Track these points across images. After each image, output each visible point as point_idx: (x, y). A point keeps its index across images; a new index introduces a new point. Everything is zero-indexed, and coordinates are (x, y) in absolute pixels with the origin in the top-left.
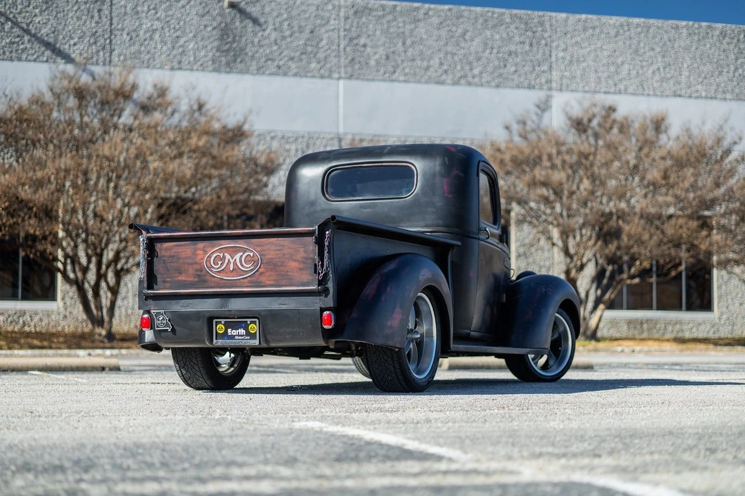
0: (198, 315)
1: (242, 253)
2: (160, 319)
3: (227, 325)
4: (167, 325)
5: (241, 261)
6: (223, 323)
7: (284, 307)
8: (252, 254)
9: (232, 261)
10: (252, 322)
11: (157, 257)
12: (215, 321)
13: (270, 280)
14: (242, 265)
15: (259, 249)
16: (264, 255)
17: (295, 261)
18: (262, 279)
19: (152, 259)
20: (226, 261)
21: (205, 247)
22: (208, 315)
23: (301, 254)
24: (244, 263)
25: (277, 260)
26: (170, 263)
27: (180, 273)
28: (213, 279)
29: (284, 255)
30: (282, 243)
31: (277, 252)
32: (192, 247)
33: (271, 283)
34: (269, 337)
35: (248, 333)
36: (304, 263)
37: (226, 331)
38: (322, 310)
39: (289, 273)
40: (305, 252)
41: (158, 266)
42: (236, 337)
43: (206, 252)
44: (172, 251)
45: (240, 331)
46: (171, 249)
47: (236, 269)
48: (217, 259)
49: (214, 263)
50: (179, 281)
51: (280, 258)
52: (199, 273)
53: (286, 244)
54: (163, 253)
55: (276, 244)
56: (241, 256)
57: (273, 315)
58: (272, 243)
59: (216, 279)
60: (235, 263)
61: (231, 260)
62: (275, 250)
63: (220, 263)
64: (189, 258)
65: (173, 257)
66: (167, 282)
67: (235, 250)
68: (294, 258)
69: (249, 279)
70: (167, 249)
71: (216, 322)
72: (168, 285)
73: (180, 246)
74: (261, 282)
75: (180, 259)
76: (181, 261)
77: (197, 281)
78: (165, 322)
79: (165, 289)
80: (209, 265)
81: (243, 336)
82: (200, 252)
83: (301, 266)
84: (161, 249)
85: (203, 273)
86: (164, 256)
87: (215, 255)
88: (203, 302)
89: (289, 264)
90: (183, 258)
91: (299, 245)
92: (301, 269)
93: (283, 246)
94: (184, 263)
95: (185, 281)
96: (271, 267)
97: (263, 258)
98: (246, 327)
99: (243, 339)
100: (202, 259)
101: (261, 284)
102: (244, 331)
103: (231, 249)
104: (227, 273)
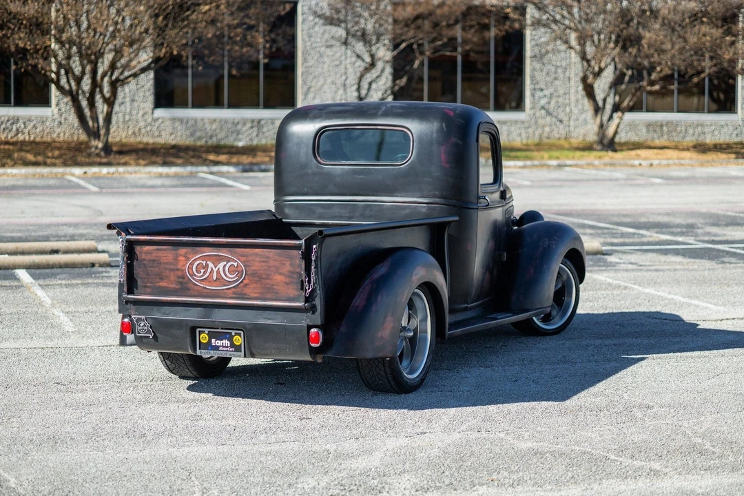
0: (179, 324)
1: (225, 263)
2: (141, 325)
3: (211, 335)
4: (148, 332)
5: (224, 270)
6: (206, 332)
7: (270, 322)
8: (236, 264)
9: (215, 270)
10: (236, 334)
11: (137, 260)
12: (198, 330)
13: (255, 293)
14: (226, 275)
15: (243, 259)
16: (249, 266)
17: (280, 274)
18: (246, 291)
19: (132, 262)
20: (209, 270)
21: (186, 253)
22: (191, 324)
23: (287, 267)
24: (227, 273)
25: (262, 272)
26: (151, 267)
27: (162, 279)
28: (196, 287)
29: (270, 267)
30: (267, 254)
31: (262, 264)
32: (174, 252)
33: (256, 295)
34: (254, 351)
35: (232, 345)
36: (290, 277)
37: (210, 341)
38: (309, 327)
39: (275, 287)
40: (291, 265)
41: (138, 271)
42: (220, 348)
43: (188, 259)
44: (153, 255)
45: (224, 341)
46: (152, 253)
47: (219, 278)
48: (199, 267)
49: (196, 271)
50: (160, 287)
51: (265, 270)
52: (181, 280)
53: (271, 256)
54: (144, 257)
55: (261, 255)
56: (225, 266)
57: (259, 329)
58: (257, 255)
59: (198, 288)
60: (218, 272)
61: (214, 268)
62: (260, 262)
63: (202, 271)
64: (171, 264)
65: (154, 261)
66: (148, 287)
67: (218, 258)
68: (280, 271)
69: (233, 290)
70: (147, 253)
71: (199, 331)
72: (149, 290)
73: (160, 250)
74: (245, 294)
75: (160, 264)
76: (163, 266)
77: (180, 289)
78: (146, 328)
79: (145, 294)
80: (191, 272)
81: (227, 347)
82: (182, 258)
83: (287, 280)
84: (141, 253)
85: (185, 281)
86: (144, 260)
87: (198, 262)
88: (185, 310)
89: (275, 277)
90: (164, 264)
91: (285, 258)
92: (287, 284)
93: (268, 257)
94: (166, 269)
95: (167, 287)
96: (256, 279)
97: (248, 269)
98: (230, 339)
99: (227, 351)
100: (184, 265)
101: (246, 296)
102: (229, 342)
103: (214, 258)
104: (210, 282)
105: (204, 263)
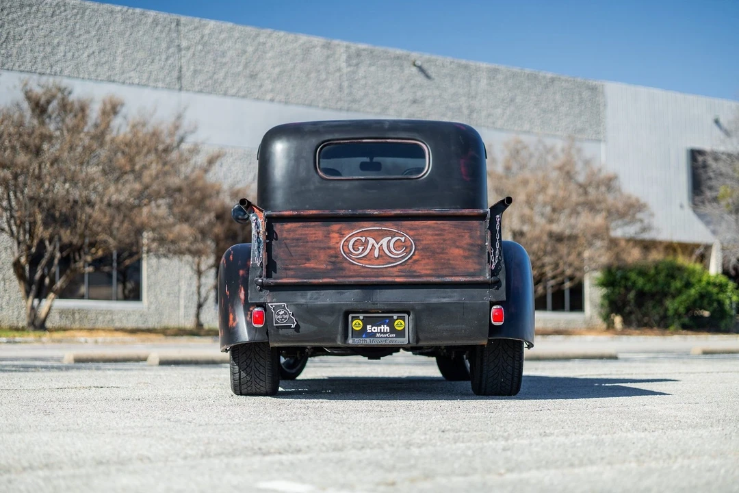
0: (331, 310)
1: (390, 238)
2: (281, 313)
3: (366, 322)
4: (290, 320)
5: (388, 246)
6: (361, 318)
7: (444, 300)
8: (403, 239)
9: (377, 246)
10: (399, 318)
11: (276, 239)
12: (350, 316)
13: (426, 270)
14: (390, 252)
15: (412, 233)
16: (419, 240)
17: (458, 247)
18: (416, 268)
19: (271, 241)
20: (370, 246)
21: (340, 229)
22: (345, 308)
23: (466, 240)
24: (392, 249)
25: (435, 246)
26: (294, 246)
27: (308, 260)
28: (352, 267)
29: (445, 240)
30: (442, 226)
31: (436, 237)
32: (325, 228)
33: (428, 272)
34: (421, 336)
35: (393, 330)
36: (469, 250)
37: (364, 328)
38: (492, 304)
39: (451, 262)
40: (471, 237)
41: (277, 251)
42: (378, 335)
43: (342, 235)
44: (297, 232)
45: (382, 327)
46: (296, 231)
47: (382, 255)
48: (356, 243)
49: (353, 248)
50: (306, 269)
51: (439, 243)
52: (333, 259)
53: (447, 228)
54: (285, 235)
55: (434, 228)
56: (389, 241)
57: (431, 309)
58: (429, 227)
59: (356, 267)
60: (381, 249)
61: (376, 244)
62: (432, 235)
63: (361, 248)
64: (320, 242)
65: (298, 239)
66: (290, 269)
67: (381, 233)
68: (457, 244)
69: (399, 267)
70: (289, 231)
71: (352, 317)
72: (291, 273)
73: (308, 227)
74: (415, 272)
75: (307, 242)
76: (310, 244)
77: (332, 269)
78: (287, 316)
79: (287, 277)
80: (347, 250)
81: (387, 333)
82: (334, 235)
83: (466, 254)
84: (281, 231)
85: (340, 259)
86: (286, 239)
87: (356, 238)
88: (338, 293)
89: (451, 251)
90: (312, 242)
91: (464, 230)
92: (466, 257)
93: (442, 230)
94: (314, 248)
95: (315, 268)
96: (428, 254)
97: (418, 243)
98: (391, 324)
99: (387, 337)
100: (338, 243)
101: (415, 274)
102: (388, 328)
103: (376, 233)
104: (370, 260)
105: (363, 239)
